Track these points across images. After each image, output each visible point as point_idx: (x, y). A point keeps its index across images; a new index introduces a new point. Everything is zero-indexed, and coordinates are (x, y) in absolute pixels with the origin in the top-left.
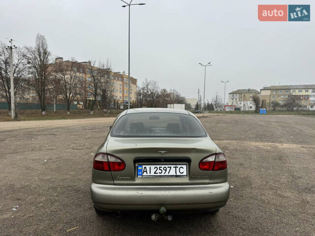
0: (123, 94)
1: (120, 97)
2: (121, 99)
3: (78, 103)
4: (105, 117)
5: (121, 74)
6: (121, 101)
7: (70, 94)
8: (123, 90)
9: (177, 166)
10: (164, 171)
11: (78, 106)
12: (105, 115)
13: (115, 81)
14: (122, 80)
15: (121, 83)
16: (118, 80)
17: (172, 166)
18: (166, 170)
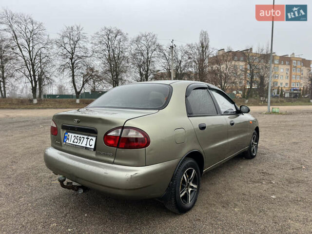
0: (291, 80)
1: (287, 84)
2: (288, 86)
3: (238, 93)
4: (259, 105)
5: (289, 56)
6: (287, 89)
7: (225, 84)
8: (291, 75)
9: (89, 137)
10: (79, 141)
11: (237, 95)
12: (260, 104)
13: (280, 66)
14: (290, 64)
15: (288, 67)
16: (285, 64)
17: (86, 137)
18: (80, 140)
